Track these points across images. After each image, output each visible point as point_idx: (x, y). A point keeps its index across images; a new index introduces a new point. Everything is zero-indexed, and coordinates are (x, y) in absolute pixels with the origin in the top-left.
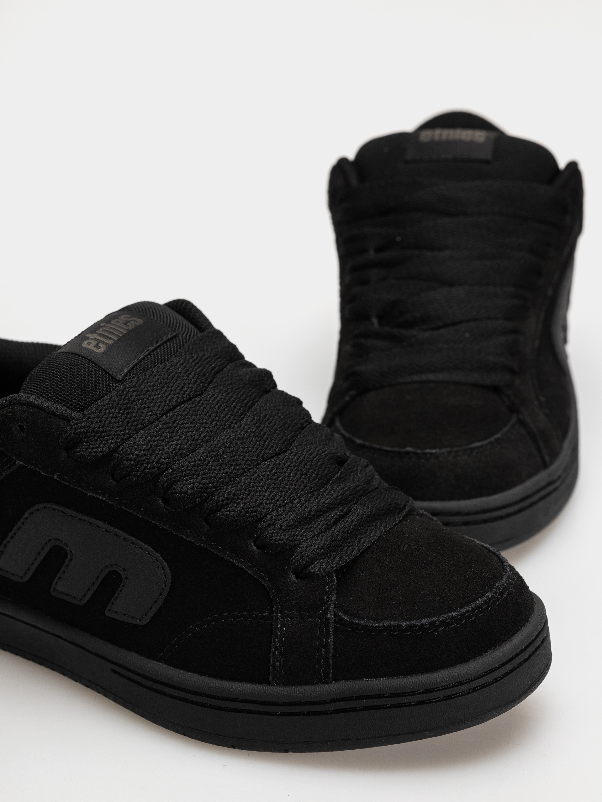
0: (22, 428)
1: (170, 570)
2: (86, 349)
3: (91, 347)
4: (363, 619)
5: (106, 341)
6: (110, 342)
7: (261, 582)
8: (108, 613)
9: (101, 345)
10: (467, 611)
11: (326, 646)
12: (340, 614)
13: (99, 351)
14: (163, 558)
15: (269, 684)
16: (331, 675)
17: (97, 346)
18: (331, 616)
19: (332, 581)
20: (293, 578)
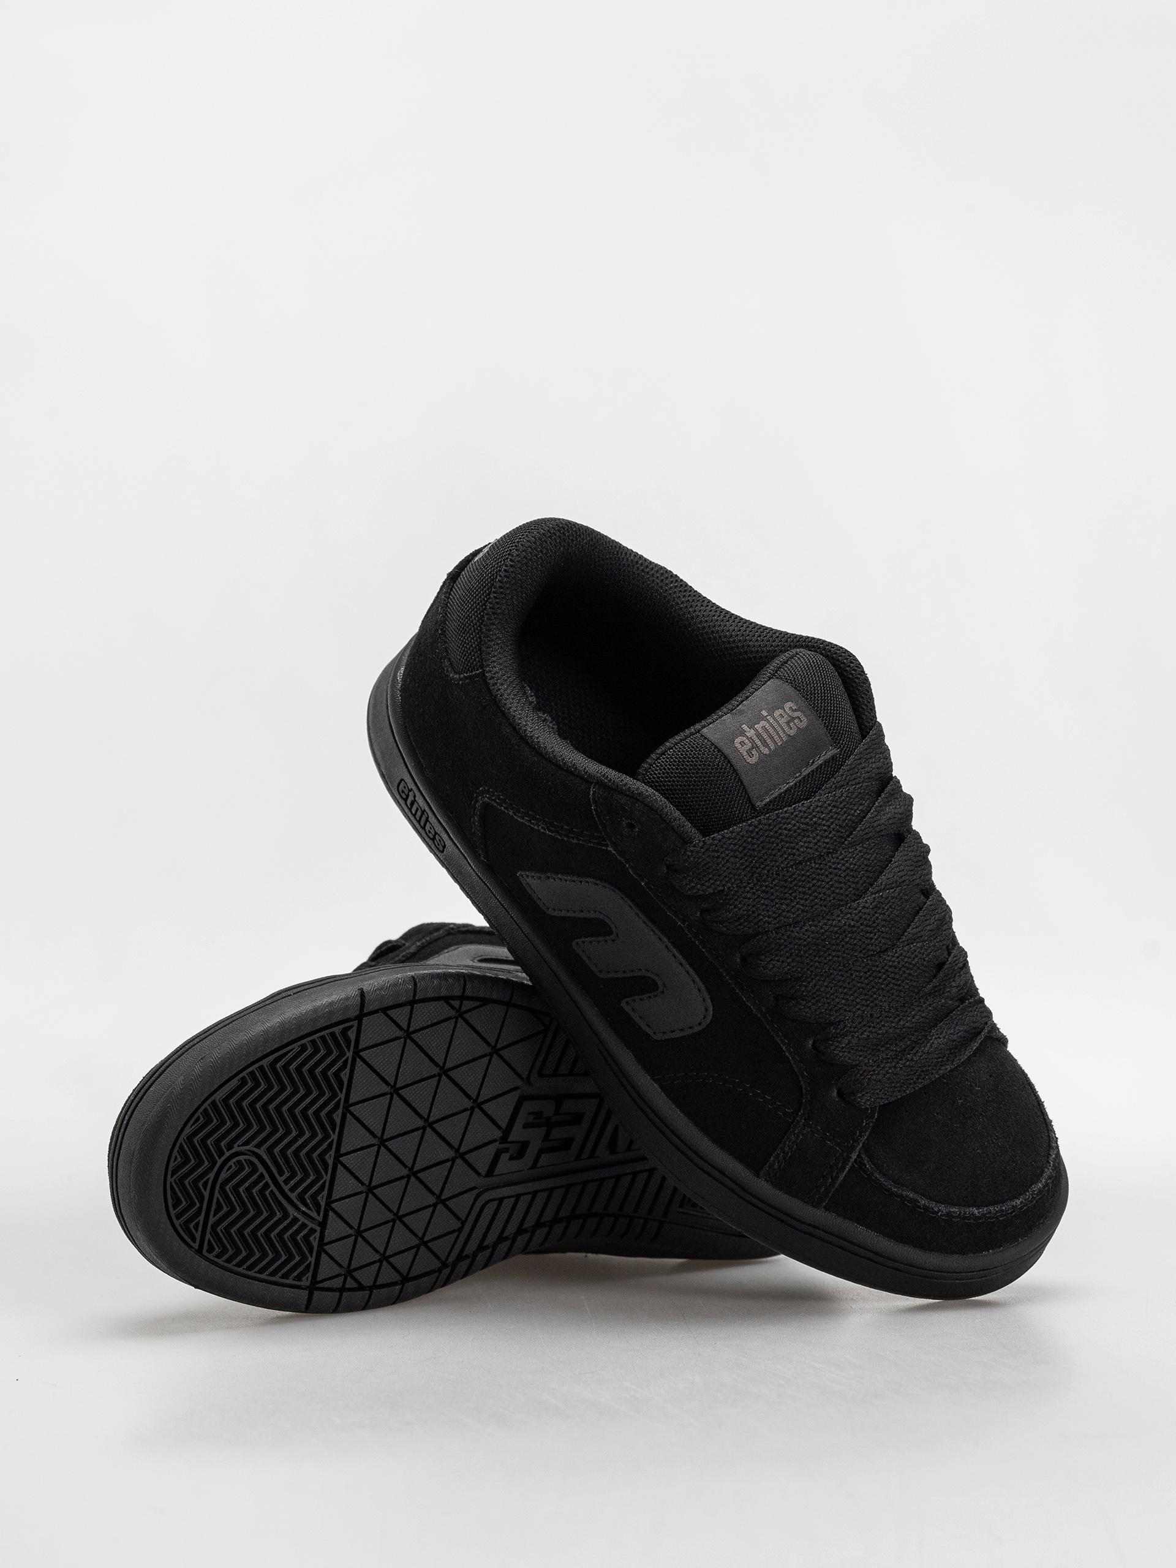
0: (631, 826)
1: (713, 1014)
2: (736, 750)
3: (743, 750)
4: (885, 1175)
5: (762, 748)
6: (766, 751)
7: (800, 1082)
8: (623, 1004)
9: (754, 752)
10: (990, 1213)
11: (835, 1179)
12: (863, 1156)
13: (749, 760)
14: (712, 1001)
15: (758, 1175)
16: (824, 1204)
17: (749, 752)
18: (854, 1156)
19: (873, 1117)
20: (835, 1094)
